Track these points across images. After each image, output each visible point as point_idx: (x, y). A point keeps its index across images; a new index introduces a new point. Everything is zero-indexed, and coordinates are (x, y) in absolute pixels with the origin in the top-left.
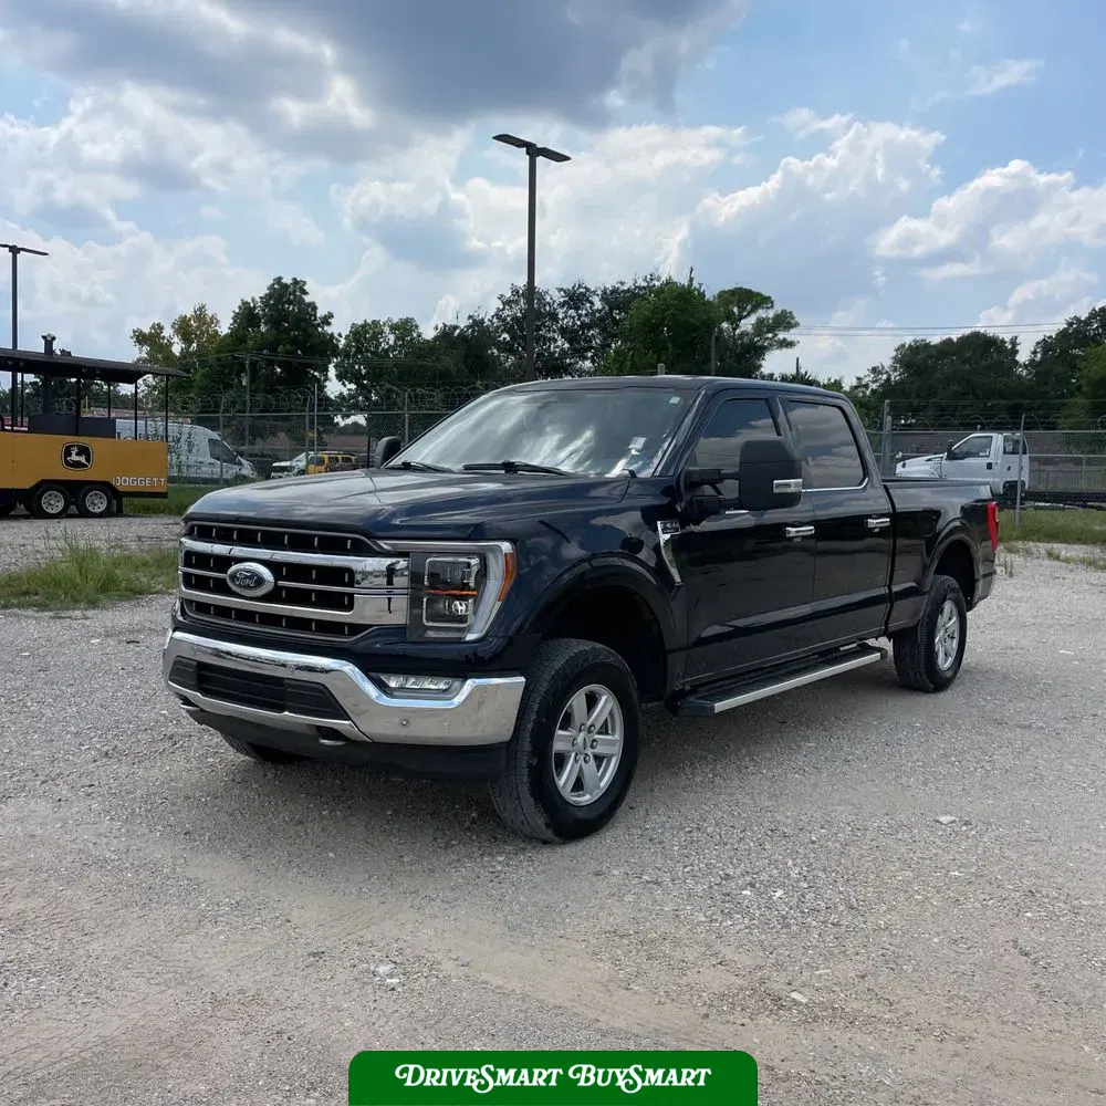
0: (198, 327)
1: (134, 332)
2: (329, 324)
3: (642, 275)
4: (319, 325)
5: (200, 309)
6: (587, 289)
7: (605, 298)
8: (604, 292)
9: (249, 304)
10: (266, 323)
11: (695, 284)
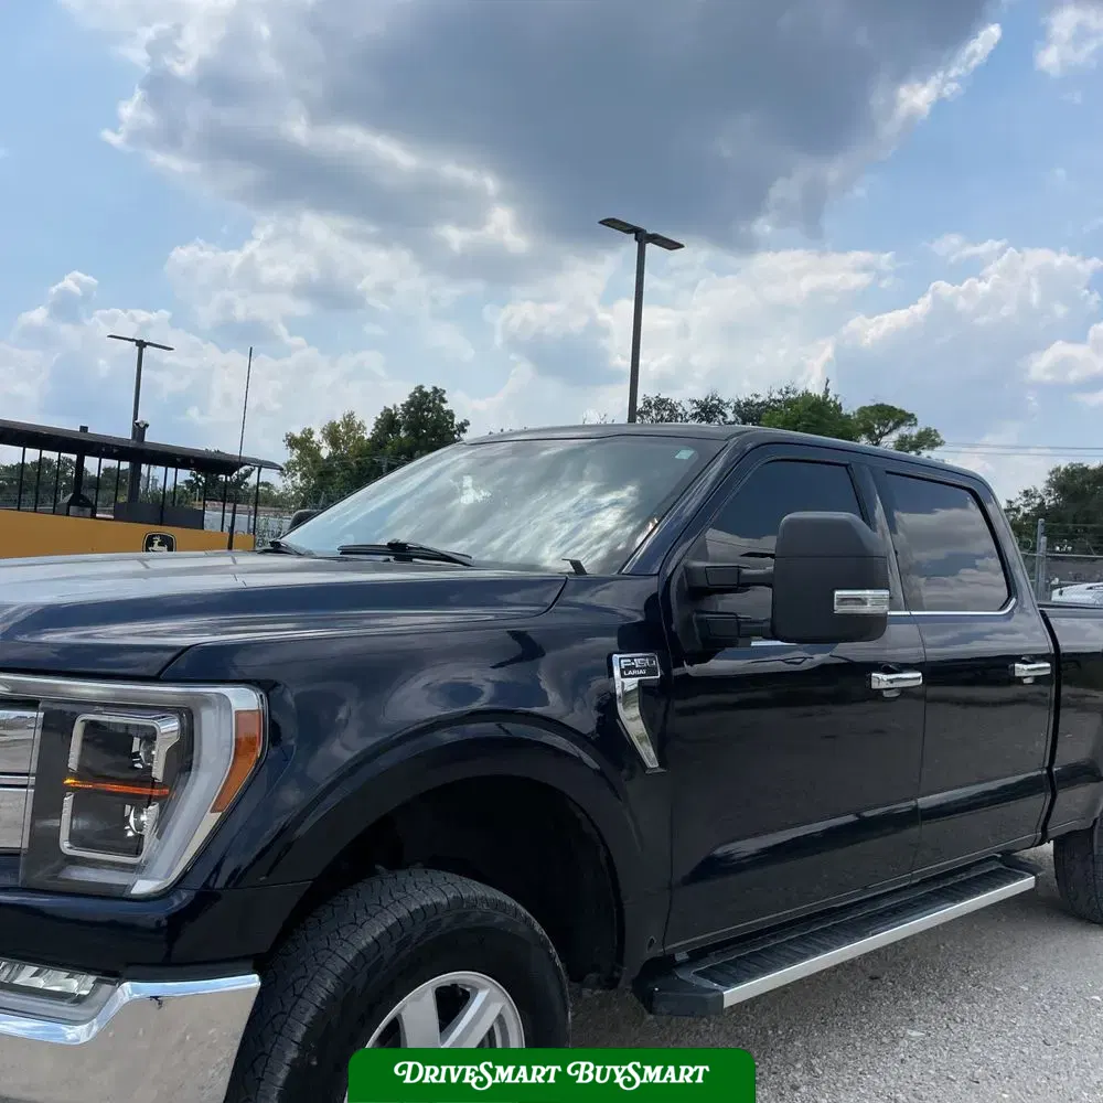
0: (346, 433)
1: (287, 436)
2: (465, 431)
3: (777, 388)
4: (455, 432)
5: (349, 416)
6: (720, 401)
7: (738, 410)
8: (738, 404)
9: (390, 410)
10: (406, 430)
11: (831, 396)
